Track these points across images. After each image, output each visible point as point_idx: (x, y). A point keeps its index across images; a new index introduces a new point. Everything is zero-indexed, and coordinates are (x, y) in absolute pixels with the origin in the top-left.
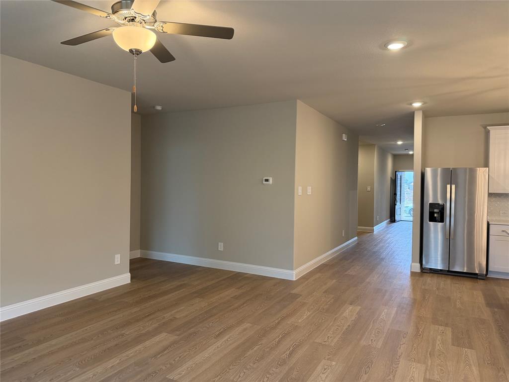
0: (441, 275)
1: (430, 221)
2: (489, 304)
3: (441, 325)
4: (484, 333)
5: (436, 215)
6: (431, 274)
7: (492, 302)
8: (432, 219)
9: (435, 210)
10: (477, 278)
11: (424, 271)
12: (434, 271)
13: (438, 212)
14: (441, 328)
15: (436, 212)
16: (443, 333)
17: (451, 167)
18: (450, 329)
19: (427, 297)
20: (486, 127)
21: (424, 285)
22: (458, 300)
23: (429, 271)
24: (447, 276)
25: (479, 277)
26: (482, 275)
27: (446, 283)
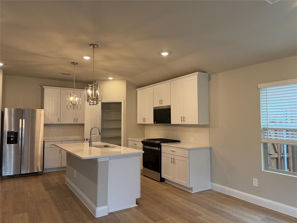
0: (15, 178)
1: (7, 144)
2: (47, 189)
3: (20, 213)
4: (47, 208)
5: (12, 139)
6: (8, 180)
7: (48, 187)
8: (9, 142)
9: (12, 136)
10: (38, 175)
11: (3, 178)
12: (10, 177)
13: (14, 137)
14: (20, 215)
15: (12, 138)
16: (22, 218)
17: (22, 108)
18: (27, 213)
19: (7, 196)
20: (42, 86)
21: (4, 188)
22: (29, 192)
23: (6, 178)
24: (19, 178)
25: (39, 174)
26: (40, 172)
27: (20, 183)
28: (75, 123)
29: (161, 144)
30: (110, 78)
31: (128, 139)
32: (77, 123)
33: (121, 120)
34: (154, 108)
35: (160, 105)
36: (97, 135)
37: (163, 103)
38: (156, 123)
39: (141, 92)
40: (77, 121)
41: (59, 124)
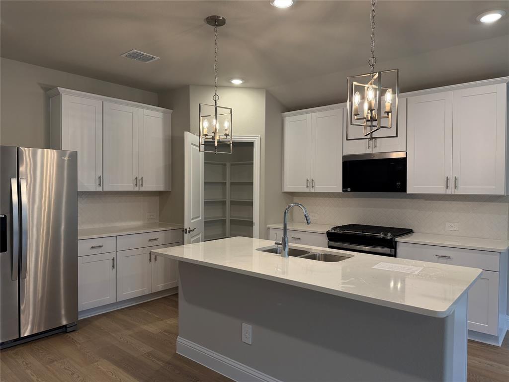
20: (56, 88)
25: (68, 329)
26: (72, 325)
28: (136, 189)
29: (398, 239)
30: (237, 82)
31: (269, 226)
32: (142, 189)
33: (252, 184)
34: (344, 157)
35: (369, 151)
36: (200, 218)
37: (378, 145)
38: (351, 191)
39: (293, 122)
40: (142, 185)
41: (101, 192)
